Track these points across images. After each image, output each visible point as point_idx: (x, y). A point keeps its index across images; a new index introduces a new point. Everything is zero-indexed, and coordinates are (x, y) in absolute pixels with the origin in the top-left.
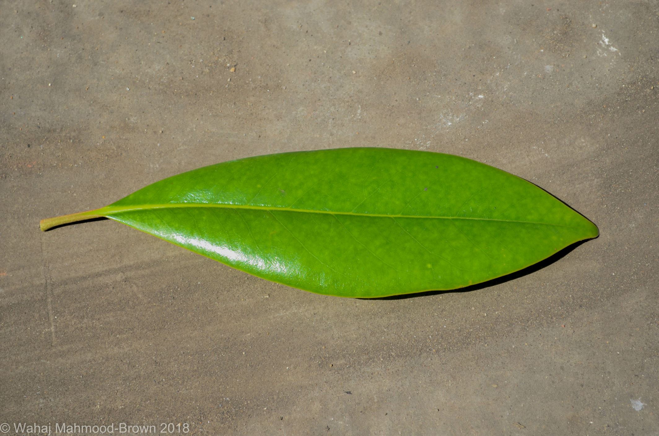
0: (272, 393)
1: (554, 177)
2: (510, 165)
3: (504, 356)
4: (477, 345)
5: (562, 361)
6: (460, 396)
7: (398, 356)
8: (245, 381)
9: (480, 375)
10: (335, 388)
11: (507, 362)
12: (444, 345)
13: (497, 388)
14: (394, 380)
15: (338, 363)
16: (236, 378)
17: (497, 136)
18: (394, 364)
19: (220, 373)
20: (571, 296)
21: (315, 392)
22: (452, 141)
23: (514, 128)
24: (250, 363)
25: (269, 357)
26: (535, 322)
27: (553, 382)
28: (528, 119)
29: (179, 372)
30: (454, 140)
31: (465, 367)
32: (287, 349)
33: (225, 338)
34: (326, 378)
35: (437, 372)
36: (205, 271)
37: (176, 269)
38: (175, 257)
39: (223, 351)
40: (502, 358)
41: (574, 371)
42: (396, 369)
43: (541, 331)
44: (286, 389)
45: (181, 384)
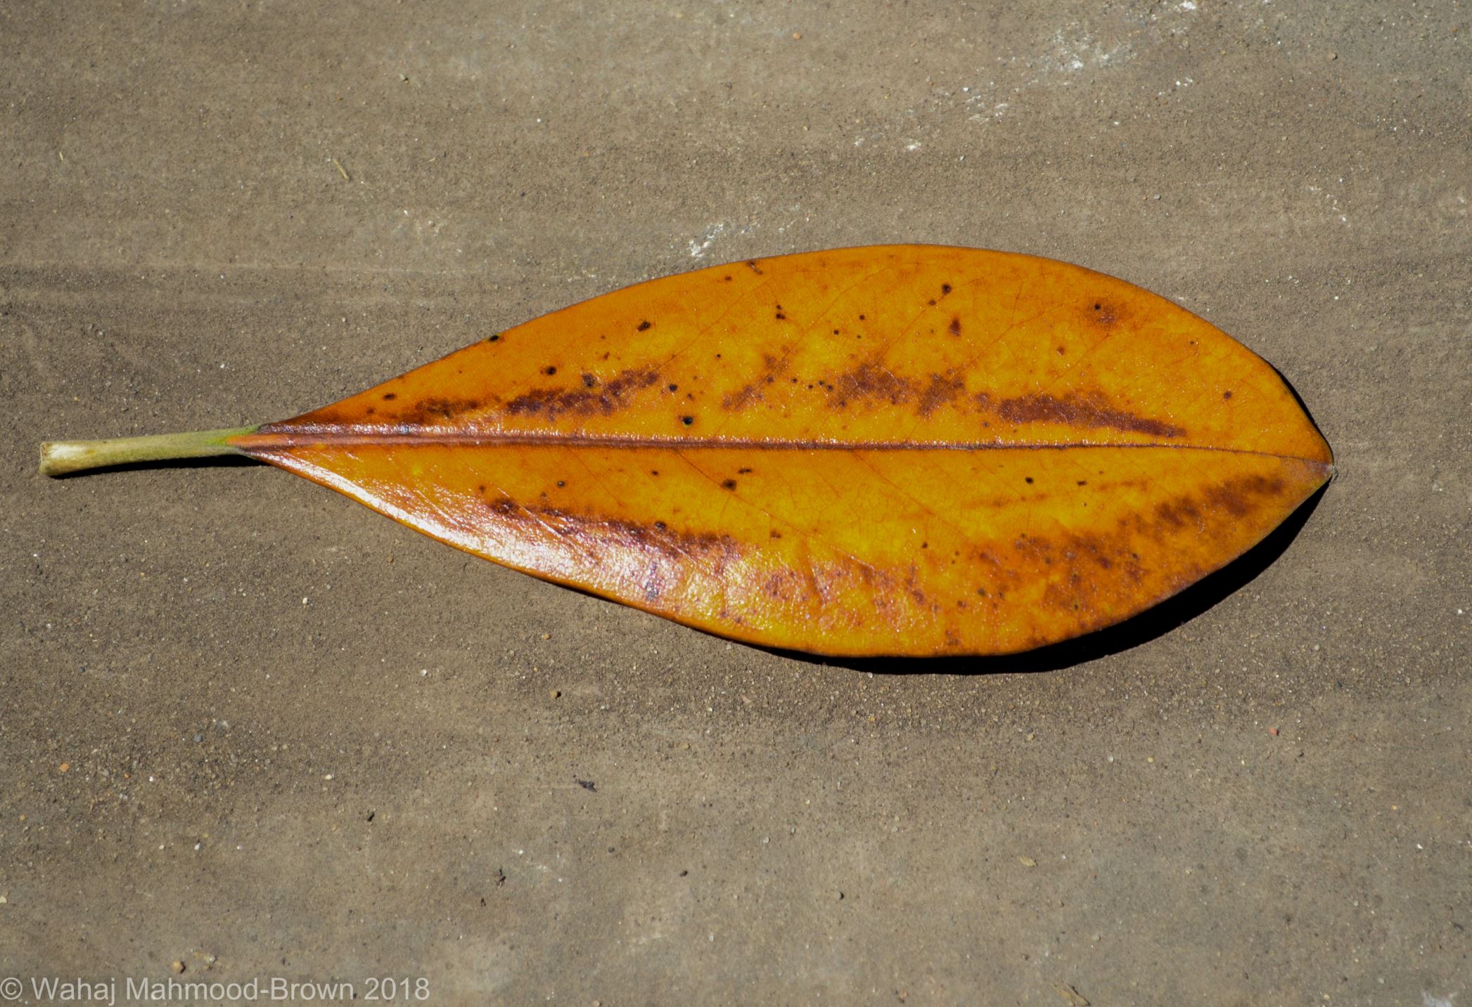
0: (361, 736)
1: (1351, 287)
2: (1226, 224)
3: (1074, 781)
4: (1002, 729)
5: (1247, 833)
6: (918, 870)
7: (760, 710)
8: (287, 683)
9: (991, 822)
10: (551, 763)
11: (1082, 799)
12: (906, 708)
13: (1031, 870)
14: (731, 779)
15: (577, 693)
16: (264, 669)
17: (1209, 131)
18: (743, 731)
19: (221, 643)
20: (1317, 648)
21: (488, 762)
22: (1073, 118)
23: (1266, 117)
24: (317, 632)
25: (377, 630)
26: (1192, 702)
27: (1204, 890)
28: (1313, 100)
29: (101, 612)
30: (1078, 114)
31: (953, 788)
32: (436, 618)
33: (261, 545)
34: (530, 728)
35: (866, 783)
36: (249, 336)
37: (166, 312)
38: (171, 275)
39: (244, 580)
40: (1068, 785)
41: (1274, 872)
42: (745, 748)
43: (1203, 731)
44: (405, 732)
45: (97, 651)
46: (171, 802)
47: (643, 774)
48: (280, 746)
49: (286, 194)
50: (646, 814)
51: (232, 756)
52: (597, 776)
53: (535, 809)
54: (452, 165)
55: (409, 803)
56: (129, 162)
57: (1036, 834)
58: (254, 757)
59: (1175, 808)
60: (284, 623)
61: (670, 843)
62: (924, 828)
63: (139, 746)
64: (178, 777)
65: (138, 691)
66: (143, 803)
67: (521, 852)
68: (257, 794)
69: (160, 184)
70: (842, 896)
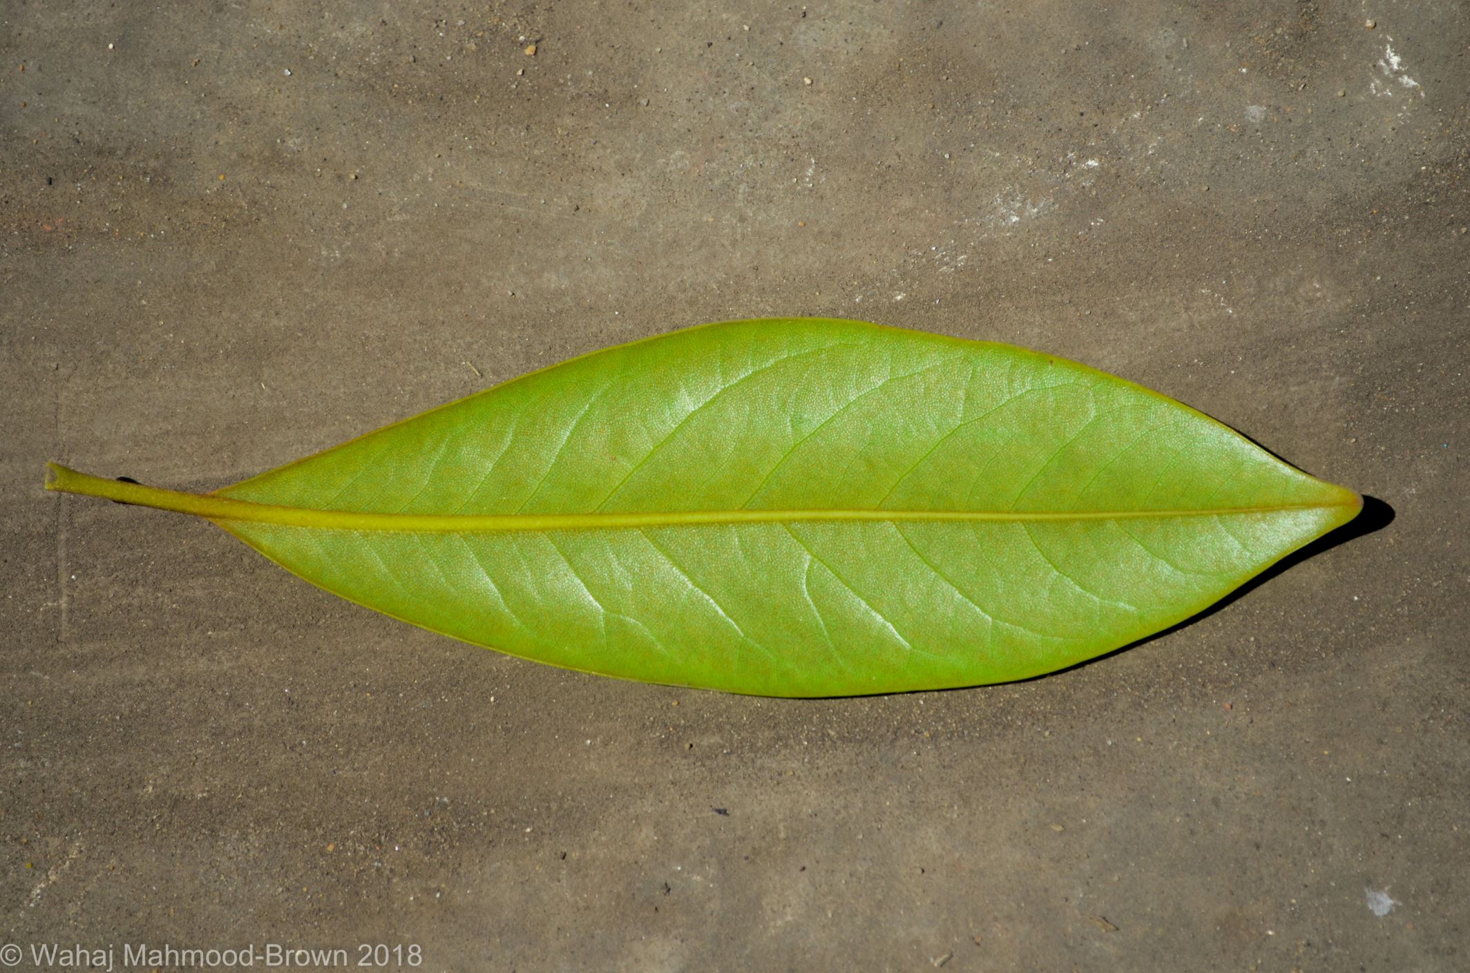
0: (548, 796)
1: (1243, 362)
2: (1143, 326)
3: (1085, 763)
4: (1025, 730)
5: (1218, 785)
6: (977, 844)
7: (842, 738)
8: (488, 763)
9: (1026, 801)
10: (693, 798)
11: (1092, 776)
12: (951, 724)
13: (1061, 833)
14: (828, 794)
15: (705, 743)
16: (469, 755)
17: (1121, 257)
18: (832, 757)
19: (434, 739)
20: (1252, 639)
21: (646, 804)
22: (1017, 260)
23: (1162, 242)
24: (505, 722)
25: (549, 714)
26: (1164, 692)
27: (1192, 832)
28: (1195, 224)
29: (342, 728)
30: (1020, 256)
31: (994, 779)
32: (591, 700)
33: (454, 662)
34: (673, 774)
35: (929, 784)
39: (444, 689)
40: (1080, 766)
41: (1243, 812)
42: (836, 768)
43: (1175, 713)
44: (581, 789)
45: (342, 757)
46: (415, 864)
47: (762, 797)
48: (489, 811)
49: (435, 393)
50: (769, 828)
51: (455, 823)
52: (728, 804)
53: (685, 834)
54: (556, 355)
55: (591, 842)
56: (315, 384)
57: (1061, 806)
58: (471, 822)
59: (1162, 774)
60: (479, 718)
61: (789, 848)
62: (977, 812)
63: (384, 824)
64: (416, 845)
65: (377, 783)
66: (393, 867)
67: (679, 868)
68: (477, 850)
69: (340, 397)
70: (923, 871)
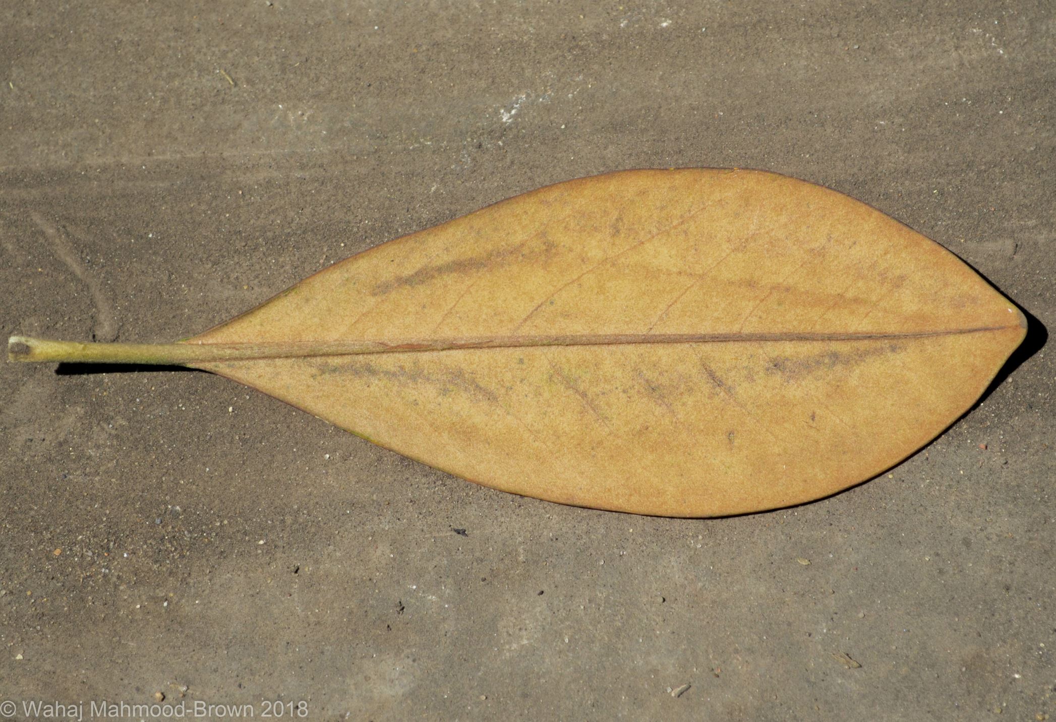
46: (143, 571)
47: (503, 520)
48: (221, 522)
49: (187, 99)
50: (508, 550)
51: (186, 532)
52: (467, 524)
53: (422, 553)
54: (313, 67)
55: (325, 557)
56: (64, 86)
57: (808, 540)
58: (203, 532)
59: (912, 511)
60: (216, 428)
61: (528, 571)
62: (722, 543)
63: (114, 530)
64: (145, 552)
65: (109, 489)
66: (121, 574)
67: (414, 587)
68: (207, 560)
69: (89, 100)
70: (664, 600)
